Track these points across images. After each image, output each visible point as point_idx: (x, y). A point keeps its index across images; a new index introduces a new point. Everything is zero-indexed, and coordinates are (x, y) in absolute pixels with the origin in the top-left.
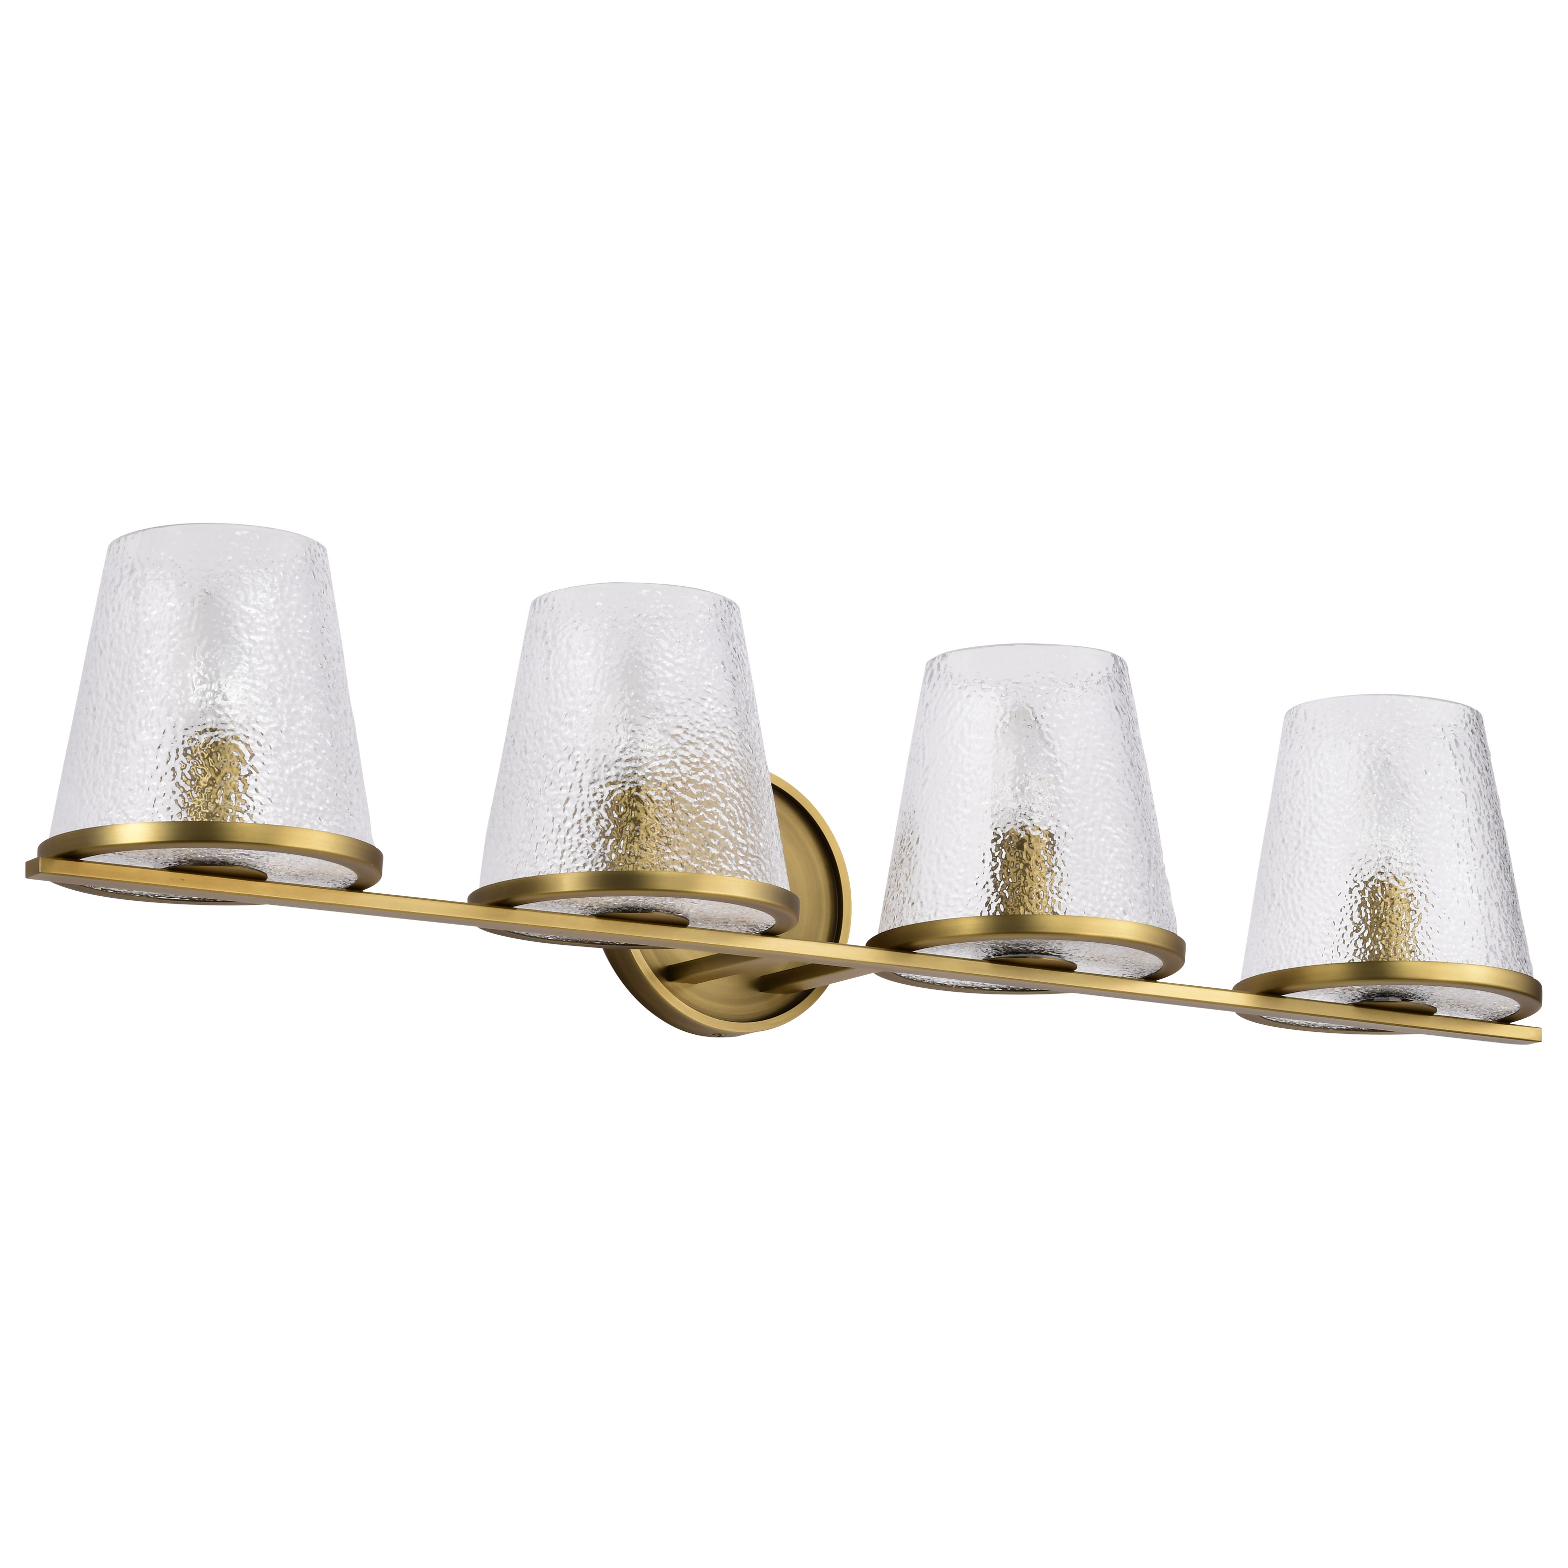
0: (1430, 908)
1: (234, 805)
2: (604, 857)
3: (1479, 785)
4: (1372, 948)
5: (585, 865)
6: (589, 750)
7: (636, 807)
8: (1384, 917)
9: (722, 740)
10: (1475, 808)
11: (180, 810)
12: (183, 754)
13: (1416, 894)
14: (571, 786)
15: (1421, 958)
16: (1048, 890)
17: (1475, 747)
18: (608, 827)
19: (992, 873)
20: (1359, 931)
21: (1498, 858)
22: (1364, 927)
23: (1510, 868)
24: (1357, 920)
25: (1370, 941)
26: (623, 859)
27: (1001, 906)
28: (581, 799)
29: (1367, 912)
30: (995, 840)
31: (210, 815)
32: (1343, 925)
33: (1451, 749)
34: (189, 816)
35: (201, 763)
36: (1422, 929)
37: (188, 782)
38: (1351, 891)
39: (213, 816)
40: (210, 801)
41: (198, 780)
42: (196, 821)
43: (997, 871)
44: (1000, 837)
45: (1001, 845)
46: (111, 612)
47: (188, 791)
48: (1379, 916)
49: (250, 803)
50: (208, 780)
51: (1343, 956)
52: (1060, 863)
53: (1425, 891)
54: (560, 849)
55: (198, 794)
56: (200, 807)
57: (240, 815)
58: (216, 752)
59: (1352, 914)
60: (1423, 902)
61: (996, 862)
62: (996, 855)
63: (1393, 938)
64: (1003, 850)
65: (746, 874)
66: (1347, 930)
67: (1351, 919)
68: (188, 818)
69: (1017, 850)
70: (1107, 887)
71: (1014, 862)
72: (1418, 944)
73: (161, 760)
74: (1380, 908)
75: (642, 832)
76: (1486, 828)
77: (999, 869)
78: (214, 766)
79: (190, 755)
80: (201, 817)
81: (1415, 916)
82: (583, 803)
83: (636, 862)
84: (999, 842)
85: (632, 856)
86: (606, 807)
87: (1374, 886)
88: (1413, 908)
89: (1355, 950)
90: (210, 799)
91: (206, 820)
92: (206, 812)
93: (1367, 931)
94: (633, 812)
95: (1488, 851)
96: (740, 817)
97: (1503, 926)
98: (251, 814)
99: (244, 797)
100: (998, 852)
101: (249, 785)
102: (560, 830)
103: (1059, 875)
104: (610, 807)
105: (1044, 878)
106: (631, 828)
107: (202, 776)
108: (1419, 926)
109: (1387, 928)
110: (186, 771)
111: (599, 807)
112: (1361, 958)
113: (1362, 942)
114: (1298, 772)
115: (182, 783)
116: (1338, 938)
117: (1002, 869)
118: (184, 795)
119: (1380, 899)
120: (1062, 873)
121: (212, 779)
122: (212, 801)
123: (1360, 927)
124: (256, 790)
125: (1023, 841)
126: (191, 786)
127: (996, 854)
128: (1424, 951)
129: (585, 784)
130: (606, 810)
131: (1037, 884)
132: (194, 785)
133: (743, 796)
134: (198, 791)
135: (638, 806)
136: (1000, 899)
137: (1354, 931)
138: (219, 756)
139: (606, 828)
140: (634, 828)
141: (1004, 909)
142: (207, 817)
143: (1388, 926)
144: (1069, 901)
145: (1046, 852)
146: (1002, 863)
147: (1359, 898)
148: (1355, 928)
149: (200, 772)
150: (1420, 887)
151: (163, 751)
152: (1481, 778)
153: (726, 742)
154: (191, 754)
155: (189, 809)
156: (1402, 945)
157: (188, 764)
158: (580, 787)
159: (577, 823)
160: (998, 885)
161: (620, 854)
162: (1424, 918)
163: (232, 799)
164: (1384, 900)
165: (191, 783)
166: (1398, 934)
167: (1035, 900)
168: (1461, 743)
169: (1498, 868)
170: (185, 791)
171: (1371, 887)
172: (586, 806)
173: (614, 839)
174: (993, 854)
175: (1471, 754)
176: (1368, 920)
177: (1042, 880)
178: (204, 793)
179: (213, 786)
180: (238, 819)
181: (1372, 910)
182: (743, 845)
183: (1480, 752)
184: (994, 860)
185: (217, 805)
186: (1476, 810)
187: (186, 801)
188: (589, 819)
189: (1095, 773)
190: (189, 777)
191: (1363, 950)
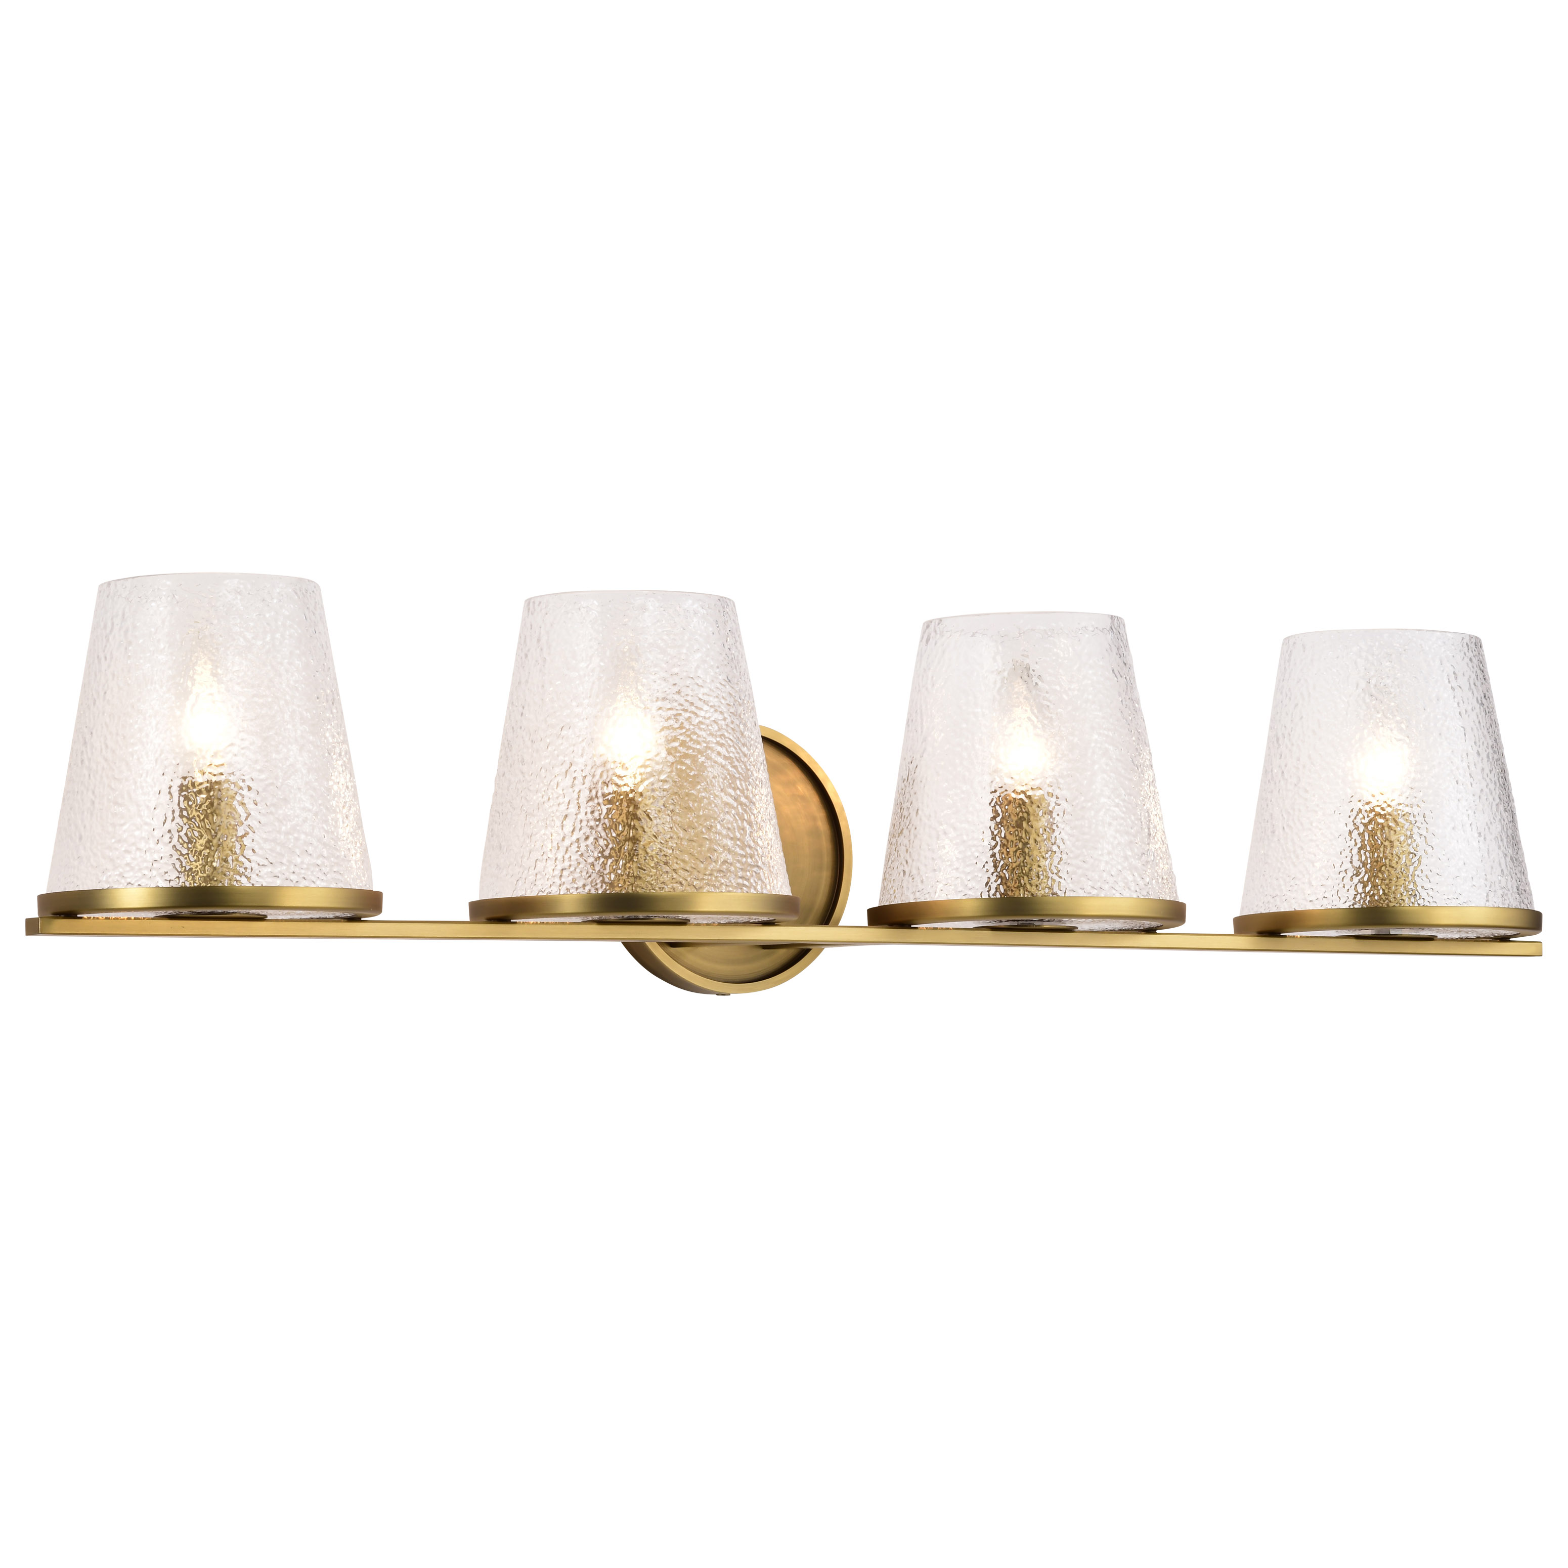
0: (1429, 850)
1: (231, 868)
2: (603, 878)
3: (1477, 716)
4: (1372, 893)
5: (584, 885)
6: (586, 765)
7: (634, 825)
8: (1384, 861)
9: (719, 748)
10: (1474, 741)
11: (177, 874)
12: (179, 816)
13: (1416, 837)
14: (569, 803)
15: (1421, 902)
16: (1048, 870)
17: (1473, 676)
18: (607, 846)
19: (991, 852)
20: (1358, 876)
21: (1497, 789)
22: (1364, 871)
23: (1509, 797)
24: (1357, 864)
25: (1370, 886)
26: (622, 879)
27: (1001, 886)
28: (580, 817)
29: (1366, 856)
30: (994, 818)
31: (209, 878)
32: (1343, 869)
33: (1449, 682)
34: (187, 880)
35: (197, 825)
36: (1422, 873)
37: (185, 845)
38: (1350, 832)
39: (211, 880)
40: (207, 865)
41: (195, 843)
42: (195, 887)
43: (997, 850)
44: (999, 815)
45: (1001, 823)
46: (103, 659)
47: (185, 855)
48: (1379, 860)
49: (247, 864)
50: (204, 842)
51: (1343, 900)
52: (1059, 842)
53: (1424, 833)
54: (559, 867)
55: (195, 857)
56: (198, 871)
57: (238, 878)
58: (212, 813)
59: (1352, 857)
60: (1422, 845)
61: (996, 841)
62: (995, 834)
63: (1393, 882)
64: (1002, 828)
65: (744, 885)
66: (1347, 874)
67: (1351, 862)
68: (186, 882)
69: (1016, 829)
70: (1107, 863)
71: (1013, 841)
72: (1418, 888)
73: (157, 822)
74: (1380, 851)
75: (641, 852)
76: (1485, 759)
77: (998, 848)
78: (210, 828)
79: (186, 817)
80: (198, 882)
81: (1416, 859)
82: (581, 821)
83: (636, 883)
84: (998, 819)
85: (631, 877)
86: (604, 826)
87: (1373, 829)
88: (1412, 851)
89: (1355, 895)
90: (207, 862)
91: (203, 884)
92: (203, 876)
93: (1367, 875)
94: (631, 831)
95: (1488, 784)
96: (738, 826)
97: (1503, 861)
98: (249, 876)
99: (241, 859)
100: (997, 830)
101: (246, 846)
102: (559, 847)
103: (1058, 854)
104: (608, 826)
105: (1043, 858)
106: (629, 847)
107: (199, 839)
108: (1419, 869)
109: (1387, 873)
110: (182, 834)
111: (597, 826)
112: (1361, 904)
113: (1362, 887)
114: (1297, 705)
115: (179, 847)
116: (1337, 882)
117: (1002, 848)
118: (181, 858)
119: (1379, 843)
120: (1062, 852)
121: (209, 841)
122: (209, 864)
123: (1360, 871)
124: (253, 850)
125: (1022, 819)
126: (188, 849)
127: (996, 832)
128: (1424, 894)
129: (583, 800)
130: (605, 829)
131: (1037, 864)
132: (191, 848)
133: (741, 804)
134: (195, 853)
135: (636, 824)
136: (1000, 879)
137: (1354, 875)
138: (215, 817)
139: (605, 848)
140: (633, 848)
141: (1004, 890)
142: (205, 881)
143: (1388, 870)
144: (1069, 880)
145: (1045, 830)
146: (1001, 841)
147: (1359, 840)
148: (1355, 872)
149: (196, 834)
150: (1419, 828)
151: (160, 813)
152: (1480, 708)
153: (723, 751)
154: (187, 815)
155: (186, 873)
156: (1402, 889)
157: (184, 826)
158: (578, 803)
159: (576, 842)
160: (998, 864)
161: (619, 874)
162: (1424, 861)
163: (229, 861)
164: (1384, 843)
165: (188, 846)
166: (1397, 878)
167: (1035, 880)
168: (1460, 674)
169: (1498, 800)
170: (182, 855)
171: (1371, 829)
172: (584, 823)
173: (613, 859)
174: (992, 833)
175: (1470, 684)
176: (1368, 864)
177: (1041, 859)
178: (201, 856)
179: (209, 848)
180: (235, 882)
181: (1371, 853)
182: (742, 855)
183: (1479, 679)
184: (994, 839)
185: (215, 868)
186: (1475, 743)
187: (183, 865)
188: (587, 838)
189: (1093, 745)
190: (186, 839)
191: (1363, 895)
